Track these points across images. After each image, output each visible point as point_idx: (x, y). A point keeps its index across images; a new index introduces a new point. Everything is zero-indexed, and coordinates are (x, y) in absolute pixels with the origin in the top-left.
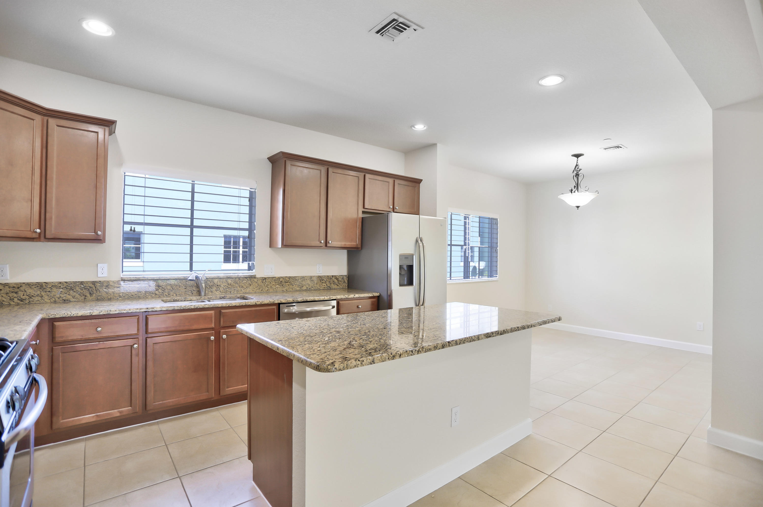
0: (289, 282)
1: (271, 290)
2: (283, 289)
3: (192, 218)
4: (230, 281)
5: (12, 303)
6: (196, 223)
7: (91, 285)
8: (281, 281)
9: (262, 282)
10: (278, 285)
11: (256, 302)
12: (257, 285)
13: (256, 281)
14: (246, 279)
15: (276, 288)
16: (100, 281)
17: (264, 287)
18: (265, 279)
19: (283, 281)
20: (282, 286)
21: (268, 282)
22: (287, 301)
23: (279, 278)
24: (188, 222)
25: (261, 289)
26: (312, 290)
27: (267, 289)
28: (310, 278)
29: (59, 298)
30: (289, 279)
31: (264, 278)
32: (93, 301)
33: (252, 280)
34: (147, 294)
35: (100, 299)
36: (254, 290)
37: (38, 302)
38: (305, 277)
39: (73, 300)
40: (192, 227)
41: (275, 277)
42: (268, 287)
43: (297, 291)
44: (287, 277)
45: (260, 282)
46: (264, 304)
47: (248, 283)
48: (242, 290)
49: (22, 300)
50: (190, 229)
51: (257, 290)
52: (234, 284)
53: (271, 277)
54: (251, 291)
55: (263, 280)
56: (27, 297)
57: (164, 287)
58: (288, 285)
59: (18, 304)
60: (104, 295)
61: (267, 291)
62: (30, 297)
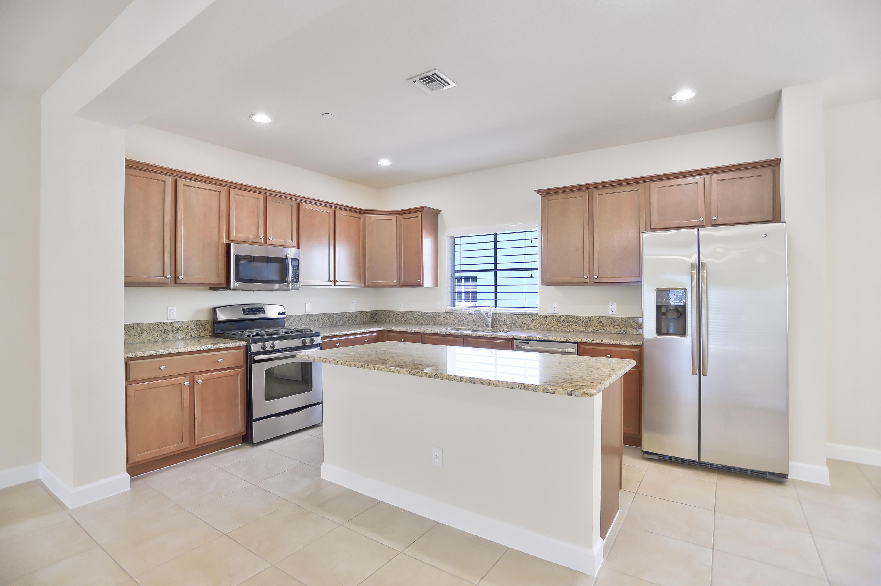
0: (572, 322)
1: (552, 329)
2: (565, 328)
3: (496, 263)
4: (515, 317)
5: (403, 323)
6: (499, 267)
7: (432, 315)
8: (563, 320)
9: (544, 320)
10: (559, 324)
11: (492, 335)
12: (538, 322)
13: (537, 318)
14: (528, 316)
15: (558, 327)
16: (435, 312)
17: (545, 325)
18: (546, 317)
19: (565, 320)
20: (564, 325)
21: (549, 320)
22: (519, 337)
23: (561, 317)
24: (492, 267)
25: (542, 327)
26: (600, 333)
27: (548, 327)
28: (597, 319)
29: (419, 322)
30: (572, 319)
31: (545, 315)
32: (432, 325)
33: (534, 317)
34: (459, 323)
35: (436, 324)
36: (536, 327)
37: (411, 323)
38: (590, 318)
39: (424, 323)
40: (496, 270)
41: (556, 316)
42: (549, 325)
43: (581, 332)
44: (569, 316)
45: (541, 320)
46: (499, 337)
47: (530, 320)
48: (524, 326)
49: (405, 321)
50: (494, 272)
51: (538, 327)
52: (518, 320)
53: (553, 316)
54: (533, 328)
55: (544, 318)
56: (407, 320)
57: (468, 319)
58: (571, 325)
59: (404, 323)
60: (437, 321)
61: (548, 329)
62: (409, 319)
